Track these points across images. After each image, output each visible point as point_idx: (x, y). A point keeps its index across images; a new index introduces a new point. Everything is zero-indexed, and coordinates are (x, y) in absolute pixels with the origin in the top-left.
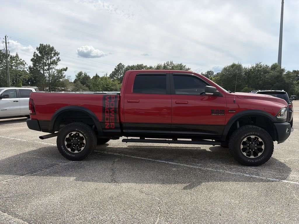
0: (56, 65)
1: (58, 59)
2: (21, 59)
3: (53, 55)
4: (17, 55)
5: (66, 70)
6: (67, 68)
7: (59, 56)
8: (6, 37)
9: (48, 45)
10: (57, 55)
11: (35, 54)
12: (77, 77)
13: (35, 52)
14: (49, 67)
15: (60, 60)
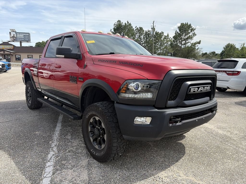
0: (191, 40)
1: (195, 34)
2: (170, 38)
3: (190, 31)
4: (168, 34)
5: (199, 43)
6: (200, 41)
7: (195, 31)
8: (153, 22)
9: (186, 23)
10: (193, 31)
11: (176, 32)
12: (224, 48)
13: (176, 31)
14: (185, 42)
15: (196, 35)
